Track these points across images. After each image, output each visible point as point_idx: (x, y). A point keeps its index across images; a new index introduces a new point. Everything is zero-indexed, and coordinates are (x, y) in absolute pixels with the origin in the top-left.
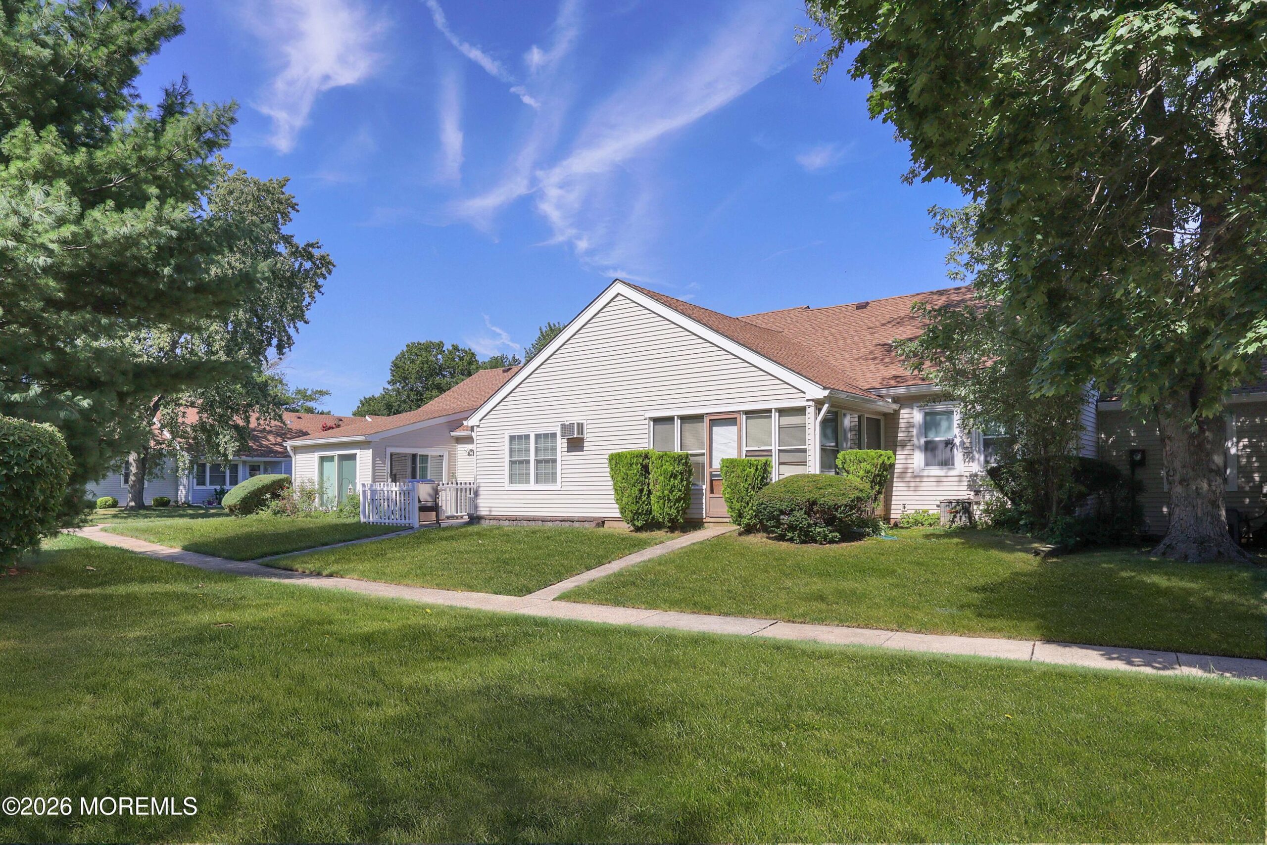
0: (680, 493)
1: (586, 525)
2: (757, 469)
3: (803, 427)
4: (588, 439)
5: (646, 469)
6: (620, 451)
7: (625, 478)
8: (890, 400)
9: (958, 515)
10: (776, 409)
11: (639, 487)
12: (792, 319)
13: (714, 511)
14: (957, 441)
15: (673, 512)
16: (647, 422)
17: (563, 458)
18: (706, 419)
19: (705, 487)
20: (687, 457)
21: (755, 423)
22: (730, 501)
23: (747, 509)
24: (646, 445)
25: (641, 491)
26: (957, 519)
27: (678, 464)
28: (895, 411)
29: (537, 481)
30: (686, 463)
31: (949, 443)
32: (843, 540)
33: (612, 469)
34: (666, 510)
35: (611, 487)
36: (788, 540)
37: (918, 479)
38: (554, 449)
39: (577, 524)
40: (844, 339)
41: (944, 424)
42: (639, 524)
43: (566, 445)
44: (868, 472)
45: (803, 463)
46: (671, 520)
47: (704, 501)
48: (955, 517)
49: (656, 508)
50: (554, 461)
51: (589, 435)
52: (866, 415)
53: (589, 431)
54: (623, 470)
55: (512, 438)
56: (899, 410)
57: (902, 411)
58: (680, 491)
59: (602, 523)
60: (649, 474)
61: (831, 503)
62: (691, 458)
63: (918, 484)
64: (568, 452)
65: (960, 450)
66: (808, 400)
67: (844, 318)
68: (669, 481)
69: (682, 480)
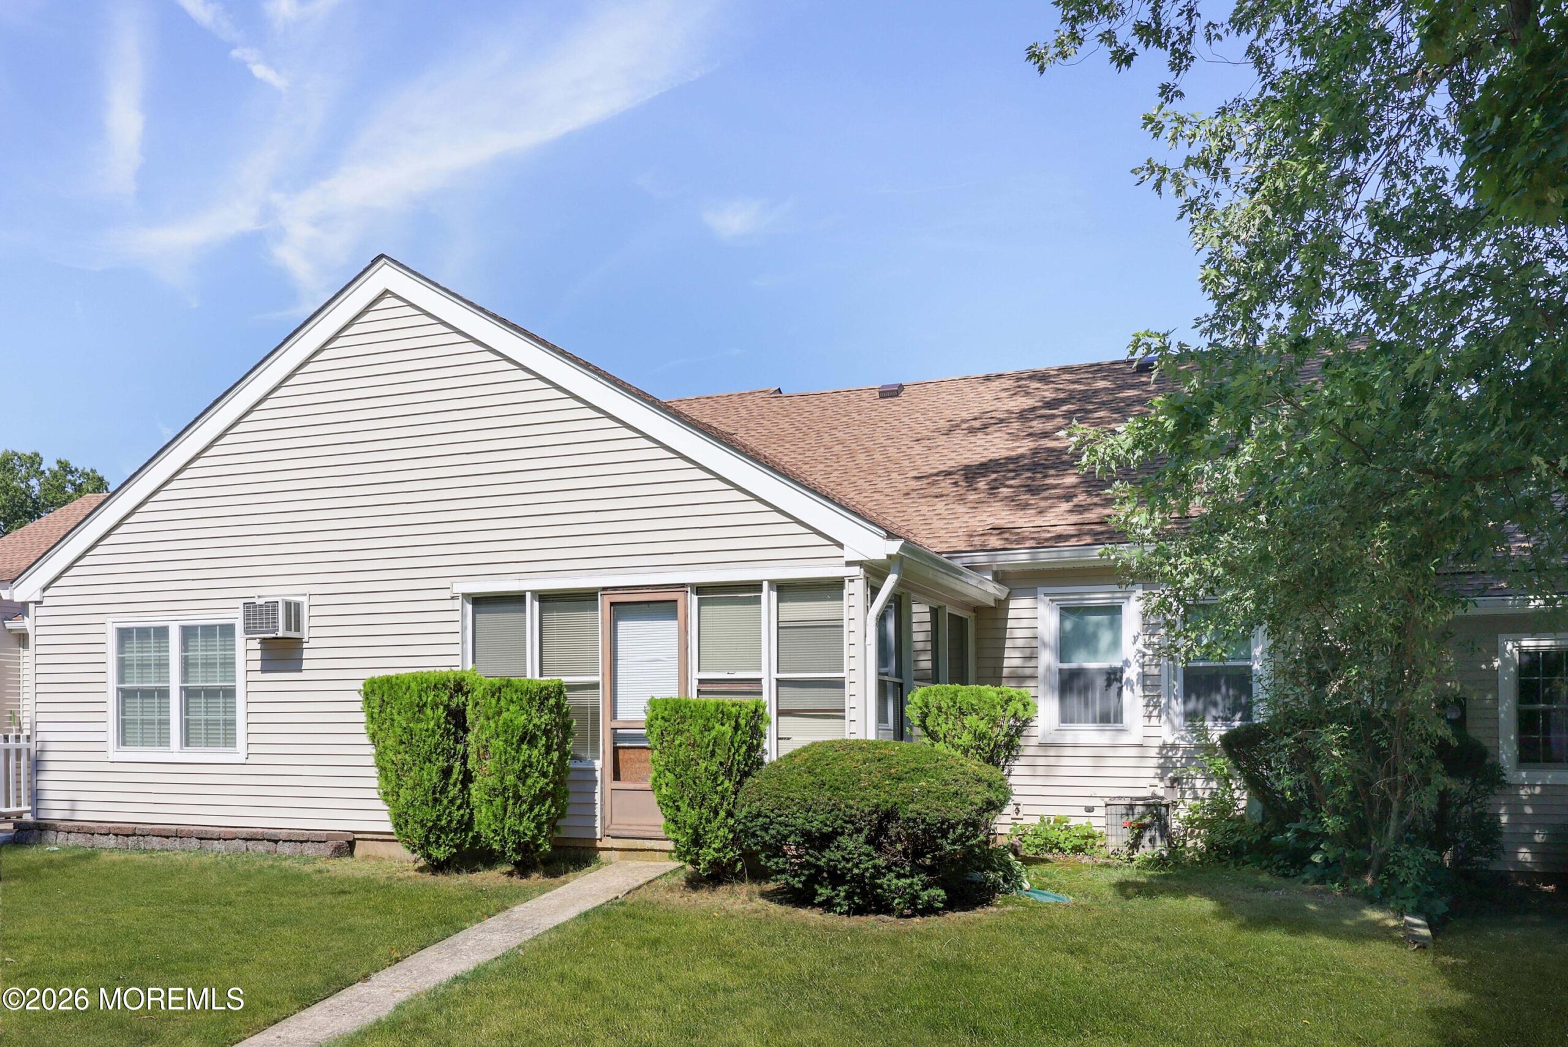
0: (543, 781)
1: (309, 849)
2: (737, 728)
3: (835, 627)
4: (313, 643)
5: (457, 719)
6: (392, 673)
7: (407, 740)
8: (990, 577)
9: (1147, 835)
10: (771, 582)
11: (441, 763)
12: (750, 411)
13: (623, 822)
14: (1132, 673)
15: (527, 826)
16: (457, 604)
17: (252, 687)
18: (603, 603)
19: (601, 764)
20: (560, 693)
21: (721, 614)
22: (670, 804)
23: (715, 825)
24: (457, 661)
25: (447, 773)
26: (1145, 841)
27: (540, 710)
28: (998, 601)
29: (187, 740)
30: (559, 706)
31: (1114, 677)
32: (951, 905)
33: (372, 717)
34: (509, 822)
35: (371, 761)
36: (820, 905)
37: (1052, 752)
38: (229, 664)
39: (285, 849)
40: (867, 451)
41: (1105, 638)
42: (440, 854)
43: (258, 655)
44: (981, 737)
45: (837, 713)
46: (522, 848)
47: (598, 797)
48: (1138, 837)
49: (483, 817)
50: (230, 693)
51: (314, 632)
52: (949, 609)
53: (314, 622)
54: (401, 720)
55: (124, 635)
56: (1007, 600)
57: (1013, 604)
58: (544, 775)
59: (347, 846)
60: (466, 731)
61: (933, 817)
62: (570, 695)
63: (1052, 761)
64: (264, 671)
65: (1138, 689)
66: (849, 564)
67: (859, 413)
68: (518, 750)
69: (548, 749)
